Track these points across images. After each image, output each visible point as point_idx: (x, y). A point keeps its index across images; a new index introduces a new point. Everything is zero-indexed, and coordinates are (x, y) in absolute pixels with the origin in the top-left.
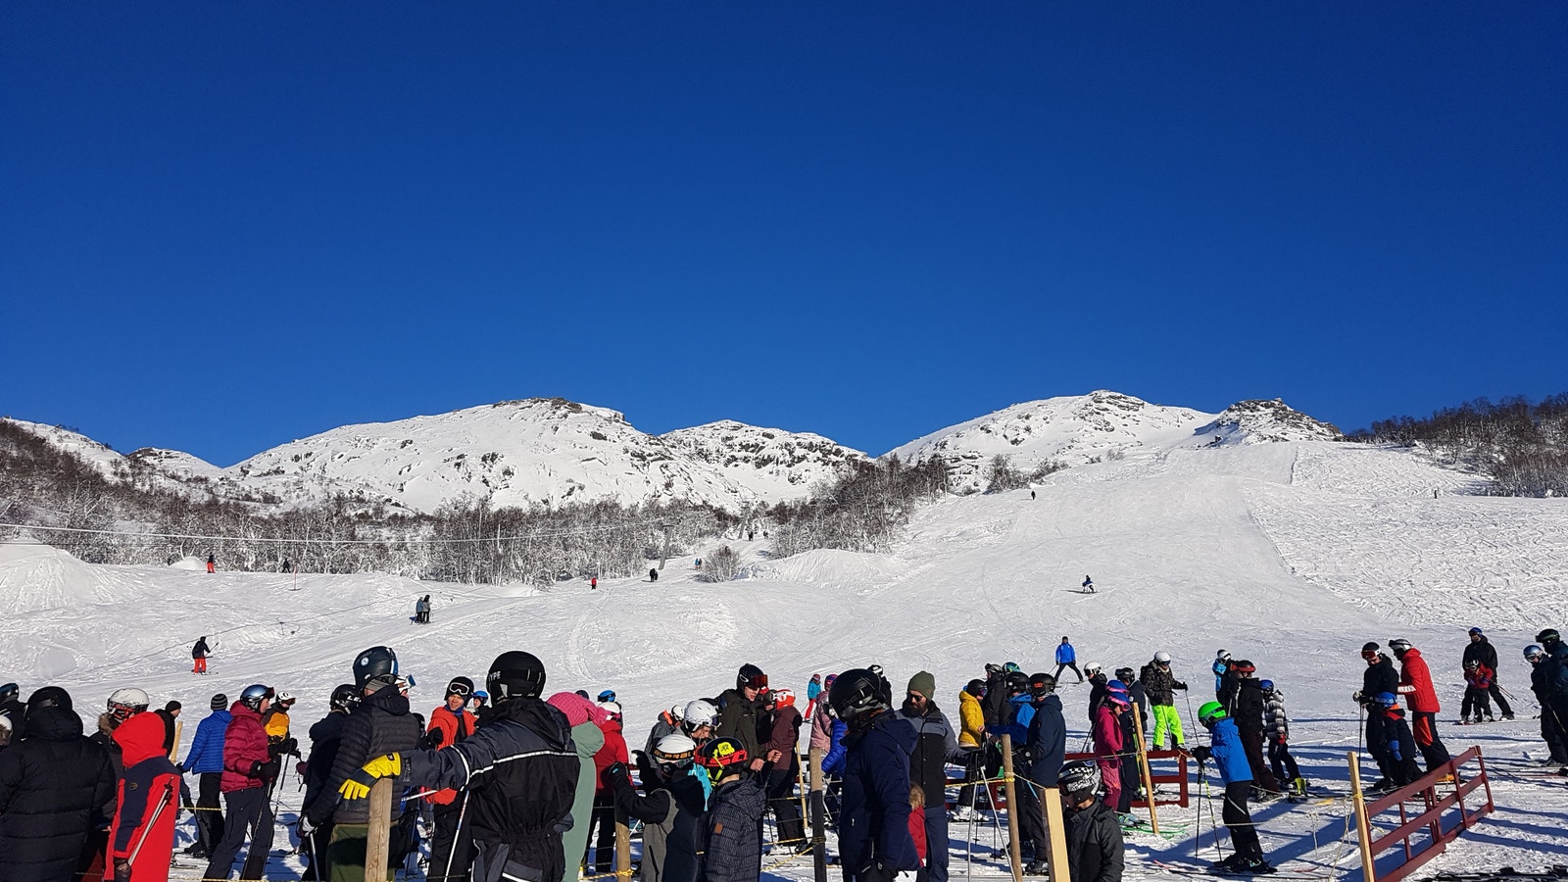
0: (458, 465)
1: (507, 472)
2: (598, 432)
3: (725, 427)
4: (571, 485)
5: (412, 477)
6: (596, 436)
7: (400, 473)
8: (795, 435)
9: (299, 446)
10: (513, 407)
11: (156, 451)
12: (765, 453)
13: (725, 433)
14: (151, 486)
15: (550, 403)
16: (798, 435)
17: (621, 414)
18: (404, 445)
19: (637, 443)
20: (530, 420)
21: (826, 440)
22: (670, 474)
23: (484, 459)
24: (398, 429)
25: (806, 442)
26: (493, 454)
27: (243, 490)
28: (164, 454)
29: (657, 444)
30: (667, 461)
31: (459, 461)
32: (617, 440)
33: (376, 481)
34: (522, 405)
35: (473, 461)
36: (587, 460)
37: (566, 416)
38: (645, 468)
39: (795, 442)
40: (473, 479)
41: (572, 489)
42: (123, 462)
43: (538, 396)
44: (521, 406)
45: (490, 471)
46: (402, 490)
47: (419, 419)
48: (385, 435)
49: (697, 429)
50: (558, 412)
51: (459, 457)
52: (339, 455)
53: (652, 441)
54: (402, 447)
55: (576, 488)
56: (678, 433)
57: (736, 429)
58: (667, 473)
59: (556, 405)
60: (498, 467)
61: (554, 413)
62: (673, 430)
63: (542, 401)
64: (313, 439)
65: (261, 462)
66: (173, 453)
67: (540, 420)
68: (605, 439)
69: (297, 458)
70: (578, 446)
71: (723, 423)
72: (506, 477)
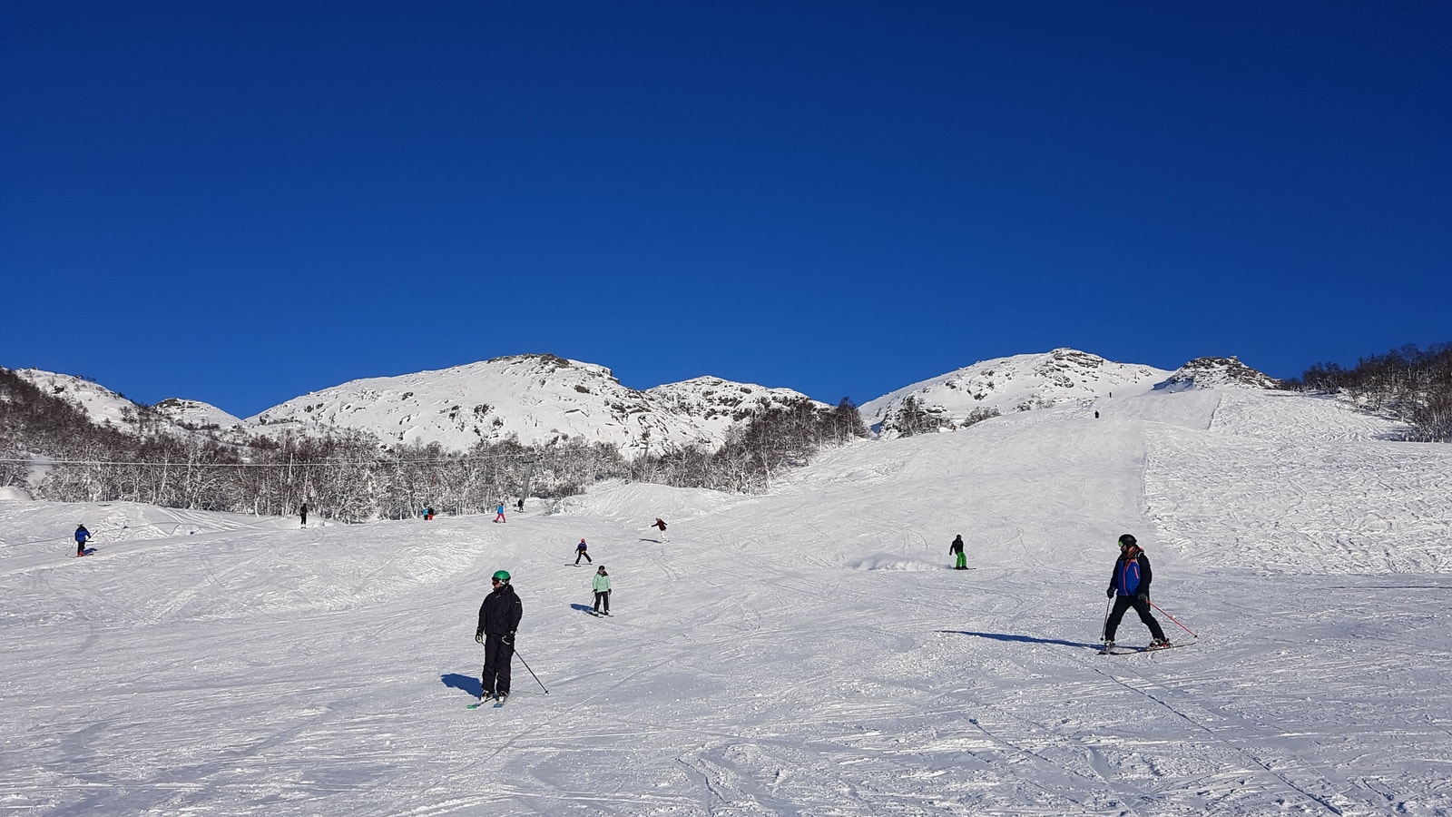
0: (453, 415)
1: (497, 423)
2: (582, 385)
3: (706, 382)
4: (555, 435)
5: (412, 427)
6: (580, 389)
7: (401, 423)
8: (771, 390)
9: (312, 398)
10: (506, 362)
11: (180, 401)
12: (743, 407)
13: (705, 388)
14: (157, 431)
15: (539, 359)
16: (774, 390)
17: (609, 370)
18: (405, 397)
19: (617, 396)
20: (521, 374)
21: (800, 395)
22: (647, 425)
23: (476, 410)
24: (402, 383)
25: (781, 397)
26: (485, 406)
27: (250, 436)
28: (187, 404)
29: (636, 397)
30: (645, 413)
31: (454, 412)
32: (599, 393)
33: (379, 430)
34: (514, 360)
35: (466, 412)
36: (571, 411)
37: (553, 371)
38: (625, 419)
39: (770, 397)
40: (465, 429)
41: (556, 439)
42: (133, 410)
43: (528, 352)
44: (513, 362)
45: (481, 421)
46: (402, 439)
47: (423, 374)
48: (388, 388)
49: (680, 384)
50: (547, 367)
51: (454, 408)
52: (346, 406)
53: (631, 394)
54: (403, 399)
55: (560, 438)
56: (663, 388)
57: (716, 384)
58: (645, 424)
59: (545, 361)
60: (489, 418)
61: (543, 368)
62: (657, 385)
63: (533, 357)
64: (324, 392)
65: (277, 412)
66: (195, 403)
67: (530, 374)
68: (588, 392)
69: (309, 409)
70: (563, 398)
71: (704, 379)
72: (496, 427)
